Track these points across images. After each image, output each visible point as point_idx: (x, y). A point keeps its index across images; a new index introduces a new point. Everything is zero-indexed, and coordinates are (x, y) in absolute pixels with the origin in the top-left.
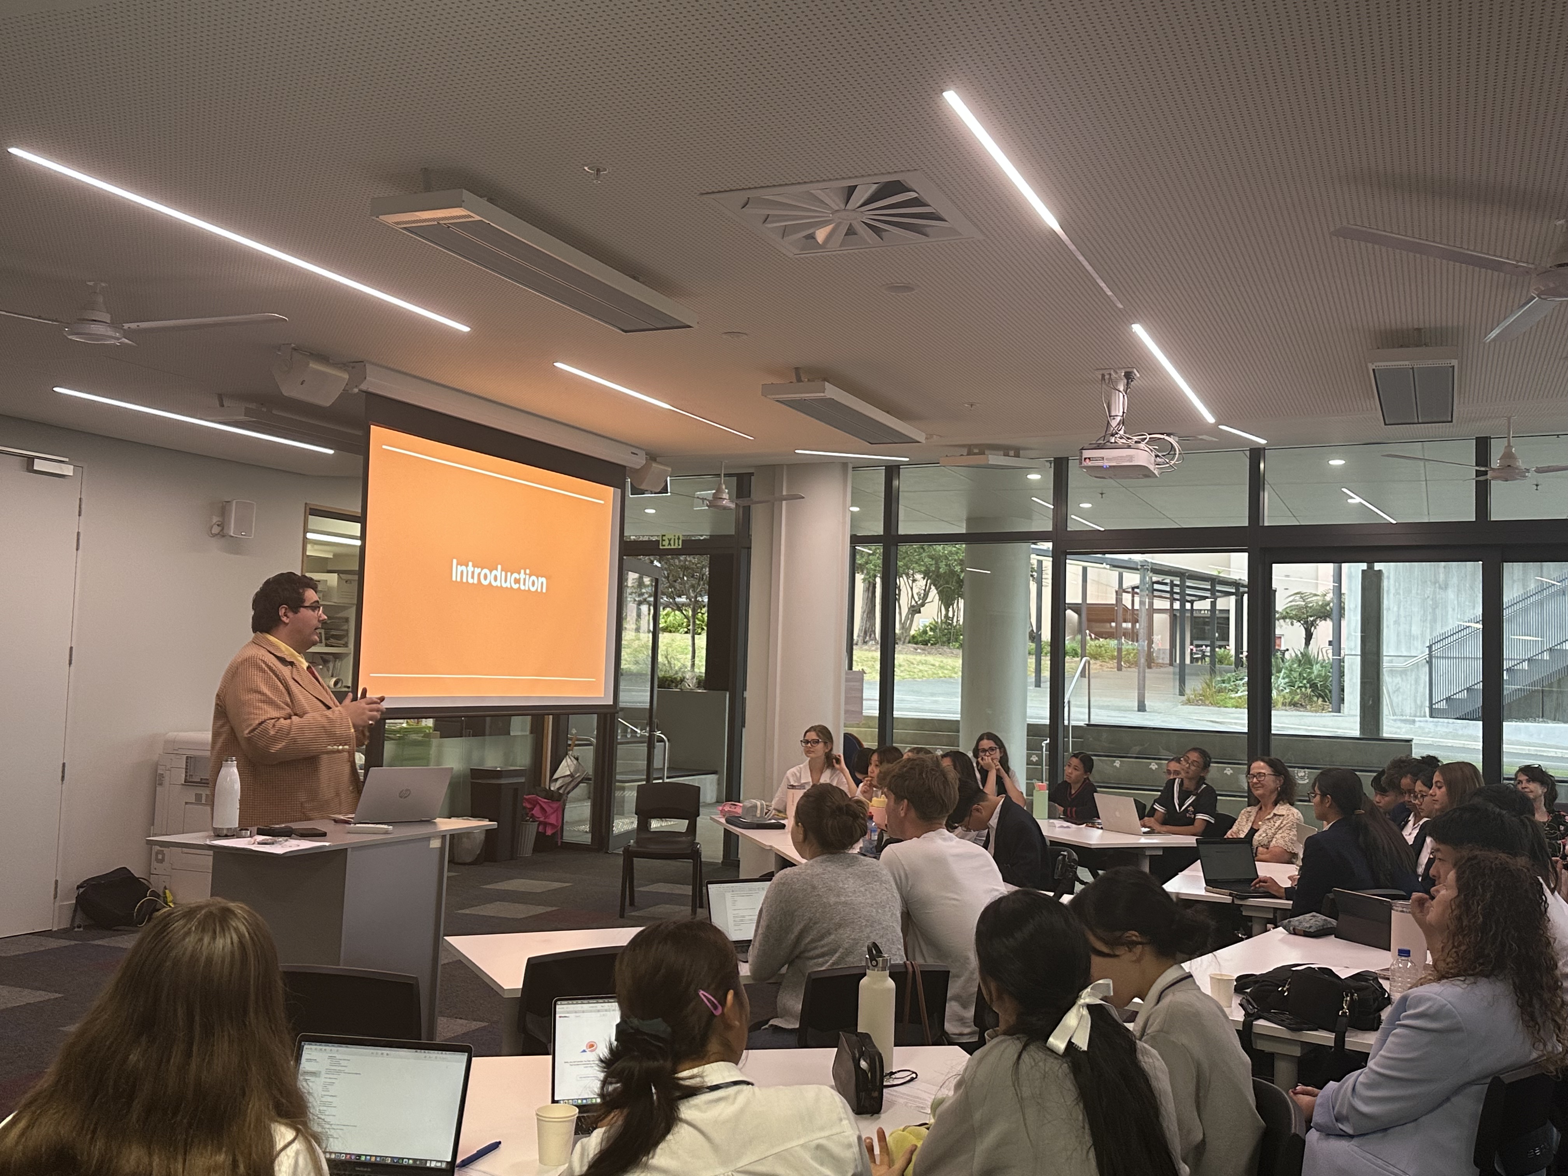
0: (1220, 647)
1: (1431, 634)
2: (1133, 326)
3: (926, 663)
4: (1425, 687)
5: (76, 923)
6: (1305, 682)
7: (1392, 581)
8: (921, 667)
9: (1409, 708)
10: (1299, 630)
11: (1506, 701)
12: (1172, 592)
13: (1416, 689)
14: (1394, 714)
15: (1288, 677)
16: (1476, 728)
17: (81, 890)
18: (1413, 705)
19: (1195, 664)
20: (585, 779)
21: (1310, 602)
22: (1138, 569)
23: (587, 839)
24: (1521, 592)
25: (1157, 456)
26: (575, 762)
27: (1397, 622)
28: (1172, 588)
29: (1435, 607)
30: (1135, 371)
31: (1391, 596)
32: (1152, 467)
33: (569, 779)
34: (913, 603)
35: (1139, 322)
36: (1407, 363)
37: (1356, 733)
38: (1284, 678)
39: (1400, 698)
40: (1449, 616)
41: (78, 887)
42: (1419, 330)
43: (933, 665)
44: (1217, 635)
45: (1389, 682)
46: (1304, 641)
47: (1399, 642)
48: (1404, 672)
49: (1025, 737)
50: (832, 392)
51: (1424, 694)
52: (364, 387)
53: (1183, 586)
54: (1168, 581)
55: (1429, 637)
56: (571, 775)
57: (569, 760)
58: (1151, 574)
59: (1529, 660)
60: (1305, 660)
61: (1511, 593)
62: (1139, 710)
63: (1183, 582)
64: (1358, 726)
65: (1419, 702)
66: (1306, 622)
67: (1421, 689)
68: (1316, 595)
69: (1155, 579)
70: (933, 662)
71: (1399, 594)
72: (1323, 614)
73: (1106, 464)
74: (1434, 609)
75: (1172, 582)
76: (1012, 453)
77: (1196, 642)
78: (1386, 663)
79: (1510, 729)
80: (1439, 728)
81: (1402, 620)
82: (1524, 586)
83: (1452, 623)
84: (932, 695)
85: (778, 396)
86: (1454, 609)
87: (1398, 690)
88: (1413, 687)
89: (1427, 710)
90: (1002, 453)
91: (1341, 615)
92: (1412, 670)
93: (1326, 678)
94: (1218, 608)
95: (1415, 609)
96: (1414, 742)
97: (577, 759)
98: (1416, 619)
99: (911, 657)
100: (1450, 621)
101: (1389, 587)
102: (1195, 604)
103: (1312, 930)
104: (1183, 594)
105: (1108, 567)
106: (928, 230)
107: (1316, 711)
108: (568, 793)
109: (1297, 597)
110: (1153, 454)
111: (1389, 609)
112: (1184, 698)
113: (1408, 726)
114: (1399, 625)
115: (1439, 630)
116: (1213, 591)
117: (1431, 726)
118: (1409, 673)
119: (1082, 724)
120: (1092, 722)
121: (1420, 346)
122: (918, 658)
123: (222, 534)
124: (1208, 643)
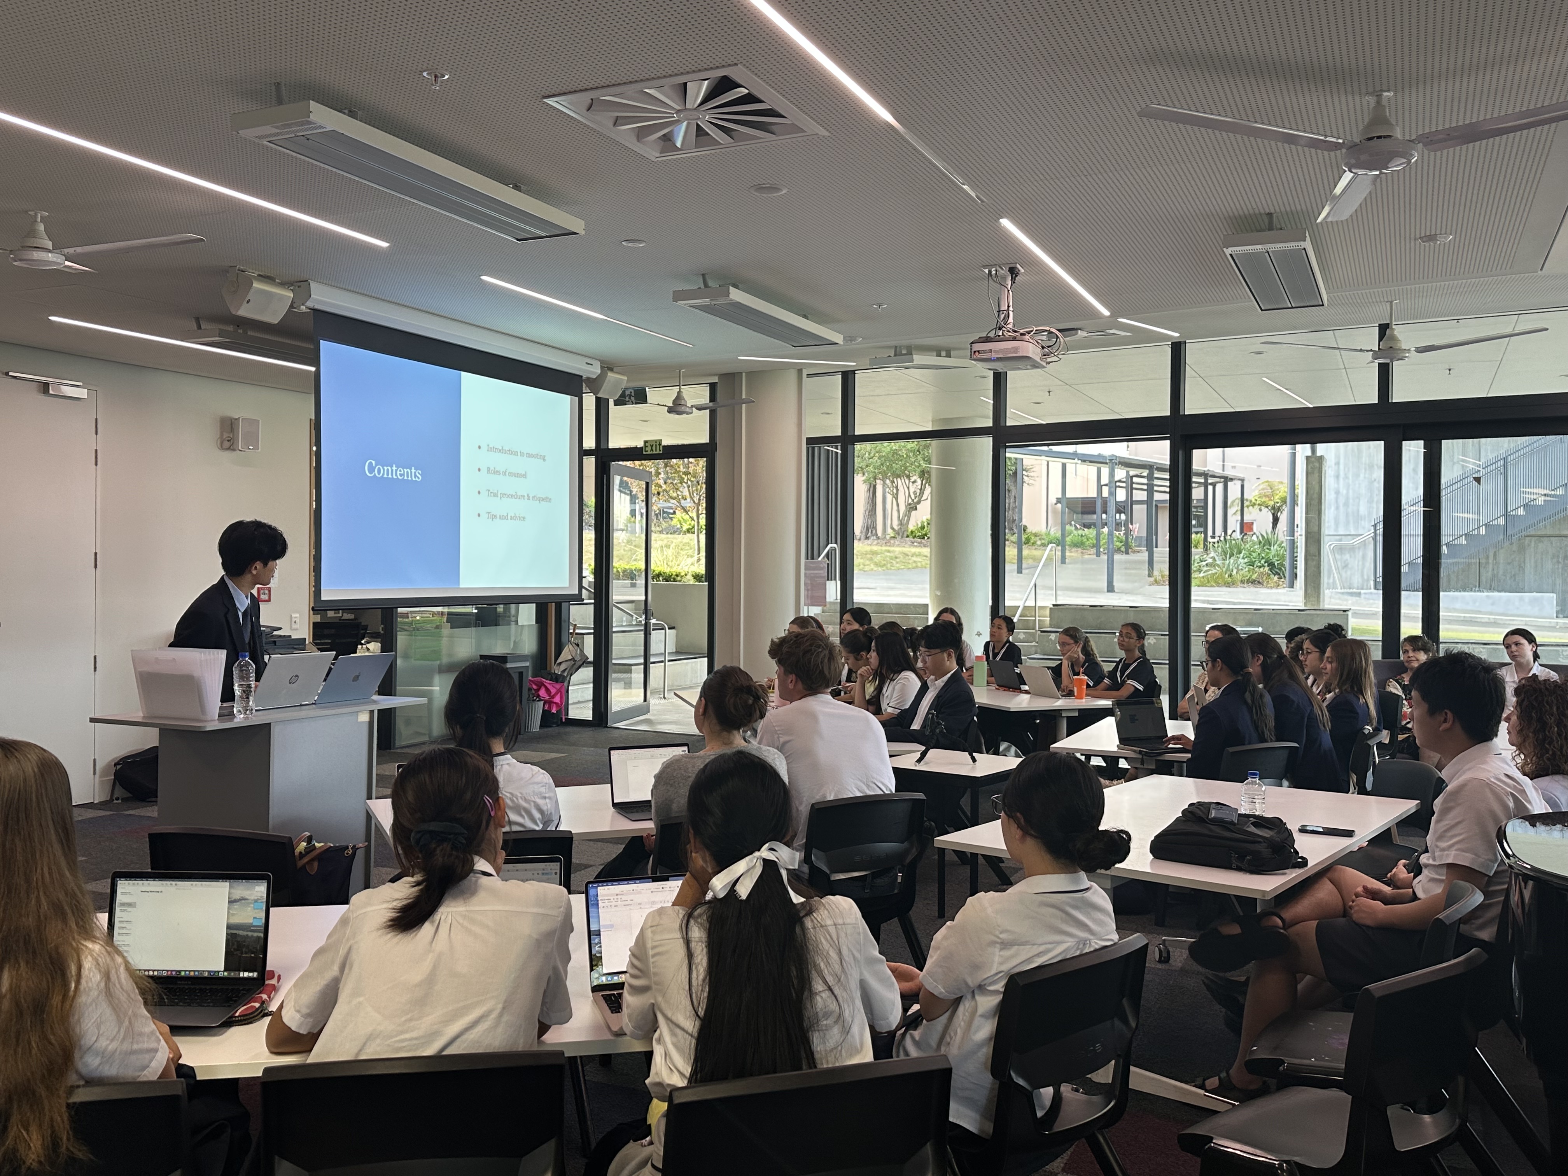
2: (1001, 220)
3: (920, 555)
5: (115, 796)
6: (1263, 562)
7: (1342, 467)
8: (914, 559)
9: (1356, 582)
10: (1267, 515)
11: (1444, 575)
13: (1363, 564)
14: (1344, 587)
15: (1248, 557)
16: (1419, 598)
17: (119, 767)
18: (1360, 580)
20: (586, 664)
21: (1277, 489)
22: (1106, 463)
23: (589, 717)
24: (1456, 472)
25: (1043, 347)
26: (576, 648)
27: (1346, 505)
30: (1018, 266)
31: (1341, 480)
33: (571, 663)
34: (910, 501)
35: (1006, 217)
36: (1260, 247)
37: (1300, 606)
38: (1243, 558)
39: (1349, 573)
41: (115, 765)
42: (1271, 214)
45: (1336, 560)
46: (1271, 525)
47: (1347, 522)
48: (1352, 549)
50: (736, 295)
51: (1370, 569)
52: (309, 304)
53: (1150, 478)
55: (1375, 517)
56: (573, 659)
57: (570, 646)
58: (1121, 468)
59: (1466, 535)
62: (1108, 591)
64: (1301, 600)
65: (1365, 577)
66: (1273, 509)
67: (1368, 564)
68: (1277, 482)
71: (1348, 478)
73: (994, 356)
76: (943, 353)
78: (1334, 543)
79: (1447, 598)
81: (1351, 501)
85: (689, 302)
87: (1346, 566)
88: (1360, 563)
89: (1372, 583)
90: (935, 354)
91: (1295, 497)
92: (1359, 548)
93: (1283, 556)
95: (1363, 492)
96: (1350, 613)
97: (578, 645)
98: (1364, 501)
99: (906, 550)
101: (1338, 472)
105: (1084, 462)
106: (774, 128)
107: (1272, 587)
108: (571, 675)
109: (1266, 487)
110: (1039, 346)
111: (1338, 493)
112: (1152, 579)
113: (1354, 599)
114: (1348, 507)
117: (1375, 597)
118: (1357, 551)
119: (1048, 604)
120: (1058, 603)
122: (914, 550)
123: (232, 449)
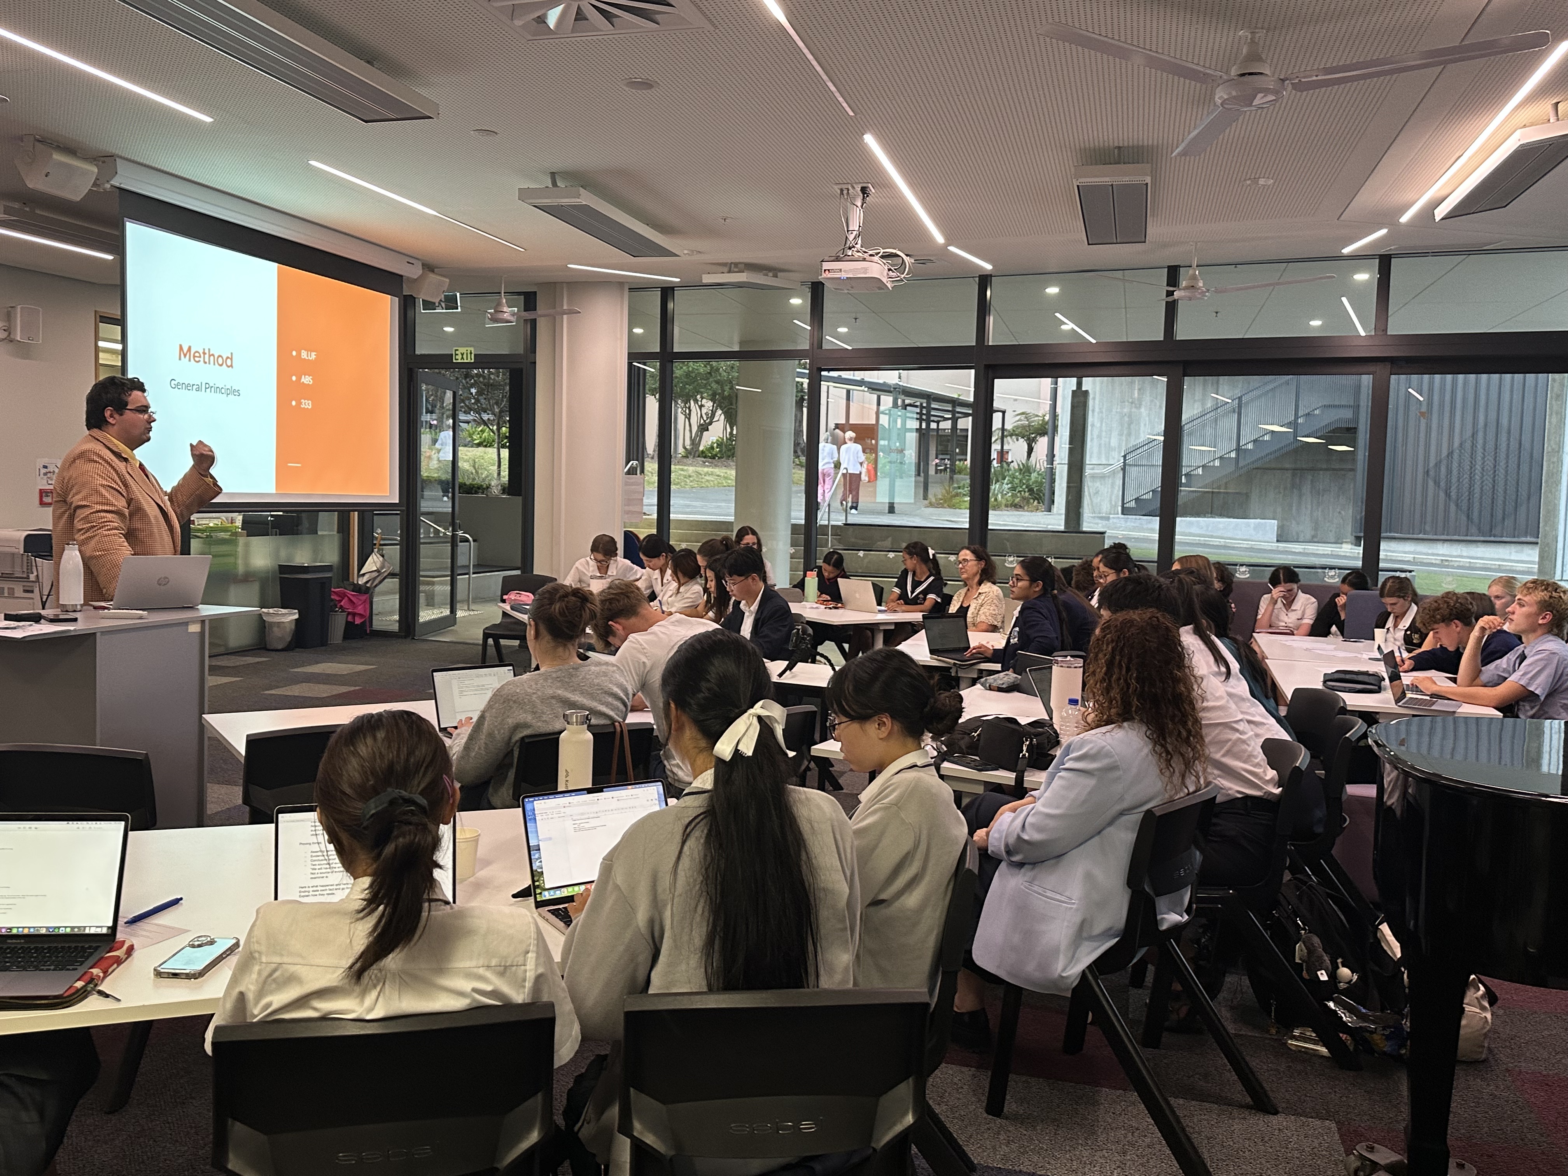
0: (960, 460)
1: (1126, 445)
2: (865, 136)
3: (712, 474)
4: (1118, 491)
6: (1024, 487)
7: (1097, 402)
8: (707, 478)
9: (1105, 507)
10: (1023, 444)
11: (1180, 502)
12: (921, 414)
13: (1112, 492)
14: (1094, 512)
15: (1011, 483)
16: (1155, 523)
18: (1109, 506)
19: (939, 475)
20: (392, 575)
21: (1033, 422)
22: (890, 392)
23: (395, 627)
24: (1200, 409)
25: (889, 270)
26: (381, 559)
27: (1099, 437)
28: (921, 411)
29: (1130, 424)
30: (870, 186)
31: (1096, 414)
32: (884, 280)
33: (375, 574)
34: (702, 421)
35: (871, 132)
36: (1107, 179)
37: (1062, 528)
38: (1007, 484)
39: (1099, 498)
40: (1141, 431)
42: (1119, 148)
43: (718, 476)
44: (957, 450)
45: (1089, 487)
46: (1026, 454)
47: (1100, 453)
48: (1103, 477)
49: (790, 536)
50: (586, 198)
51: (1118, 496)
52: (115, 182)
53: (929, 409)
54: (918, 404)
55: (1124, 449)
56: (378, 571)
57: (375, 557)
58: (903, 397)
59: (1203, 466)
60: (1026, 470)
61: (1189, 411)
62: (889, 512)
63: (929, 404)
64: (1063, 522)
65: (1113, 503)
66: (1029, 439)
67: (1116, 492)
68: (1037, 416)
69: (907, 402)
70: (718, 473)
71: (1102, 412)
72: (1042, 431)
73: (844, 275)
74: (1129, 425)
75: (921, 404)
76: (771, 274)
77: (941, 457)
78: (1088, 471)
79: (1183, 524)
80: (1128, 524)
81: (1104, 434)
82: (1203, 404)
83: (1143, 437)
84: (717, 501)
85: (533, 201)
86: (1145, 425)
87: (1097, 493)
88: (1110, 490)
89: (1120, 508)
91: (1055, 428)
92: (1109, 477)
93: (1041, 483)
94: (959, 427)
95: (1115, 425)
96: (1106, 535)
97: (383, 556)
98: (1115, 434)
99: (699, 469)
100: (1142, 435)
101: (1094, 407)
102: (941, 423)
103: (1004, 686)
104: (928, 415)
105: (866, 389)
106: (658, 17)
107: (1032, 511)
108: (376, 586)
109: (1023, 417)
110: (886, 268)
111: (1093, 425)
112: (926, 502)
113: (1104, 522)
114: (1101, 439)
115: (1133, 442)
116: (953, 412)
117: (1122, 522)
118: (1107, 479)
119: (840, 523)
120: (849, 522)
121: (1119, 163)
122: (706, 469)
123: (10, 340)
124: (948, 457)
